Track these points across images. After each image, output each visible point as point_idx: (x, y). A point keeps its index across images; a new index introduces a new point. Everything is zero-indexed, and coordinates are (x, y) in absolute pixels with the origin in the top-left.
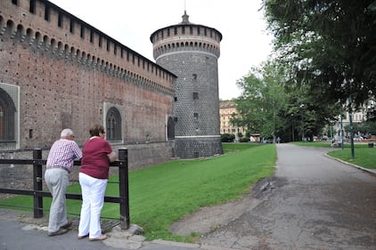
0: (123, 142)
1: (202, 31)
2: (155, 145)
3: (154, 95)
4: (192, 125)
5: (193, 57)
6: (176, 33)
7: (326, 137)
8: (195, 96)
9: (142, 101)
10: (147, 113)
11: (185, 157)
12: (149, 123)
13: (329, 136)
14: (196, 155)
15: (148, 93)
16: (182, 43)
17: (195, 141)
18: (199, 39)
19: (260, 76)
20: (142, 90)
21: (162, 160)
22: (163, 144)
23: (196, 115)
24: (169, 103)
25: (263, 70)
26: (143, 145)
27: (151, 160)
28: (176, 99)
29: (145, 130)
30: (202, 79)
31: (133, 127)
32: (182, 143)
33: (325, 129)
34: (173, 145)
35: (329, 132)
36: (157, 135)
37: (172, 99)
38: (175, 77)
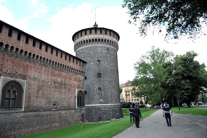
0: (23, 110)
1: (103, 31)
2: (63, 112)
3: (64, 74)
4: (97, 96)
5: (98, 49)
6: (86, 34)
7: (201, 102)
8: (99, 75)
9: (50, 77)
10: (55, 87)
11: (92, 121)
12: (56, 95)
13: (203, 102)
14: (100, 119)
15: (57, 72)
16: (90, 40)
17: (99, 108)
18: (101, 36)
19: (148, 62)
20: (50, 69)
21: (69, 123)
22: (73, 111)
23: (100, 89)
24: (80, 81)
25: (150, 57)
26: (49, 113)
27: (57, 124)
28: (86, 78)
29: (53, 100)
30: (104, 64)
31: (37, 97)
32: (90, 110)
33: (200, 96)
34: (83, 112)
35: (203, 99)
36: (65, 104)
37: (82, 78)
38: (84, 62)
